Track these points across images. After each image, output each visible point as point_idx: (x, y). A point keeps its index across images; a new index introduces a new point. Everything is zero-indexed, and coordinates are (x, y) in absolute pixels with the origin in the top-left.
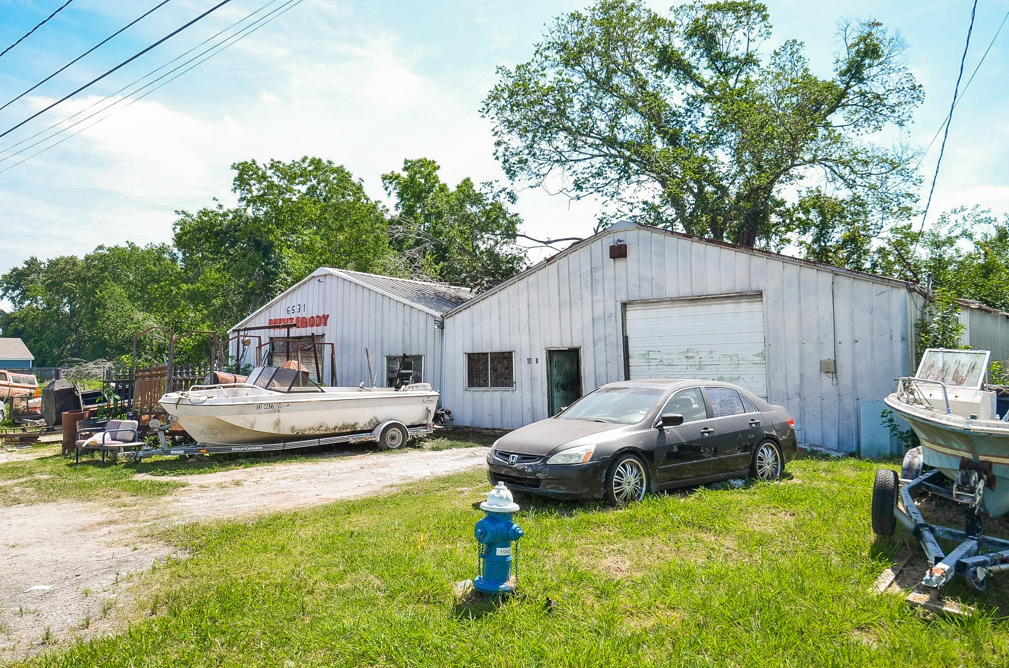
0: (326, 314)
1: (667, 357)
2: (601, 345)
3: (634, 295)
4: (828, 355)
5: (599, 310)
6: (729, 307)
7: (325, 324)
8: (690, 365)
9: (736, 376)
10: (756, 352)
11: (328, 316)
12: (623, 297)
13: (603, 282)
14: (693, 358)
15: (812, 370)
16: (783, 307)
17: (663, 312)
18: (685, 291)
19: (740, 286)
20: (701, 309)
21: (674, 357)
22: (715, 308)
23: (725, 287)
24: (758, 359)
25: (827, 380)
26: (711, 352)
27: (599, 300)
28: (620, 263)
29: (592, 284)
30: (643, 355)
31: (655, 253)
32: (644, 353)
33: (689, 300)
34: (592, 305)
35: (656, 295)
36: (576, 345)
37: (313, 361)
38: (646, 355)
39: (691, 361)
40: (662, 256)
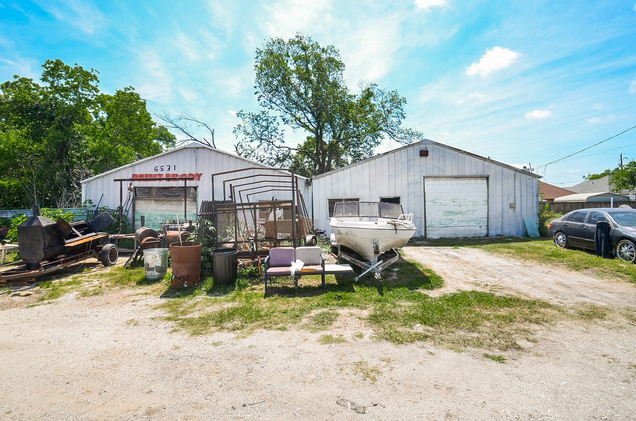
0: (199, 173)
1: (444, 202)
2: (412, 196)
3: (431, 173)
4: (512, 201)
5: (411, 179)
6: (472, 181)
7: (199, 180)
8: (455, 205)
9: (475, 210)
10: (484, 200)
11: (201, 174)
12: (425, 175)
13: (414, 167)
14: (456, 202)
15: (506, 207)
16: (496, 183)
17: (443, 182)
18: (455, 173)
19: (480, 173)
20: (460, 182)
21: (448, 201)
22: (466, 181)
23: (473, 173)
24: (484, 203)
25: (511, 210)
26: (464, 200)
27: (411, 175)
28: (423, 159)
29: (408, 167)
30: (432, 201)
31: (441, 156)
32: (433, 200)
33: (455, 177)
34: (408, 177)
35: (441, 174)
36: (397, 196)
37: (184, 203)
38: (434, 201)
39: (455, 204)
40: (444, 157)
